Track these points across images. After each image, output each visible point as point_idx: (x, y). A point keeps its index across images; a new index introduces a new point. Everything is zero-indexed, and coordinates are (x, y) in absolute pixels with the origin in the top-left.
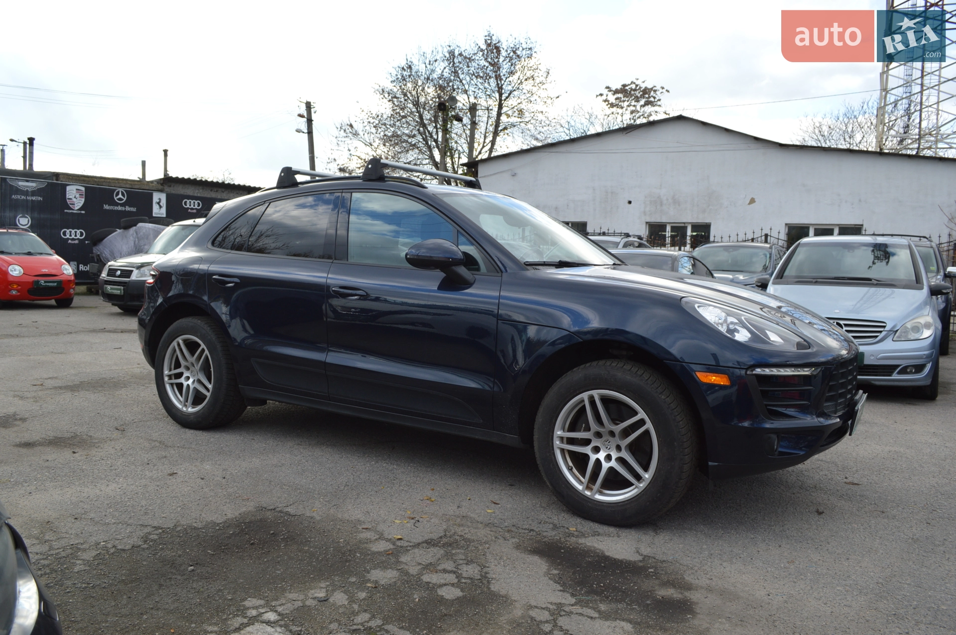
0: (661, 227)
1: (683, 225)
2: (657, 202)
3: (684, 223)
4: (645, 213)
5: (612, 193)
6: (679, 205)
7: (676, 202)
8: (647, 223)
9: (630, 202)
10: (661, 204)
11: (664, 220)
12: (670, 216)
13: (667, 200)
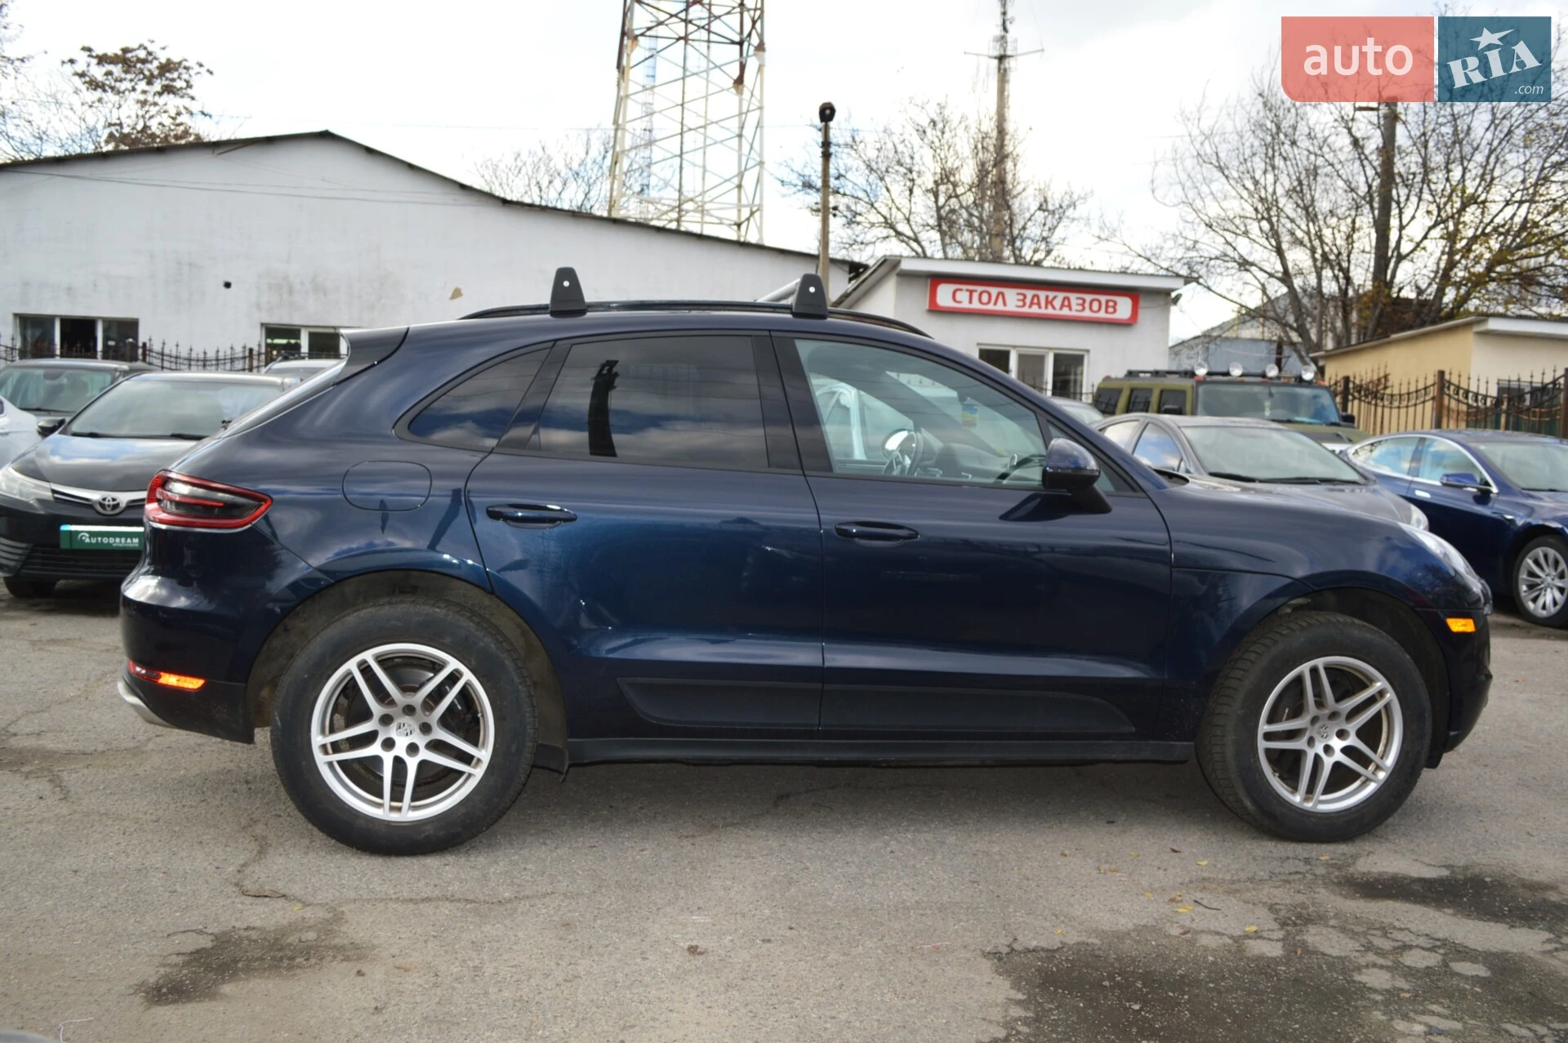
0: (292, 332)
1: (332, 331)
2: (284, 287)
3: (334, 328)
4: (258, 306)
5: (190, 265)
6: (325, 295)
7: (318, 288)
8: (262, 325)
9: (228, 285)
10: (291, 292)
11: (296, 320)
12: (308, 314)
13: (302, 284)
